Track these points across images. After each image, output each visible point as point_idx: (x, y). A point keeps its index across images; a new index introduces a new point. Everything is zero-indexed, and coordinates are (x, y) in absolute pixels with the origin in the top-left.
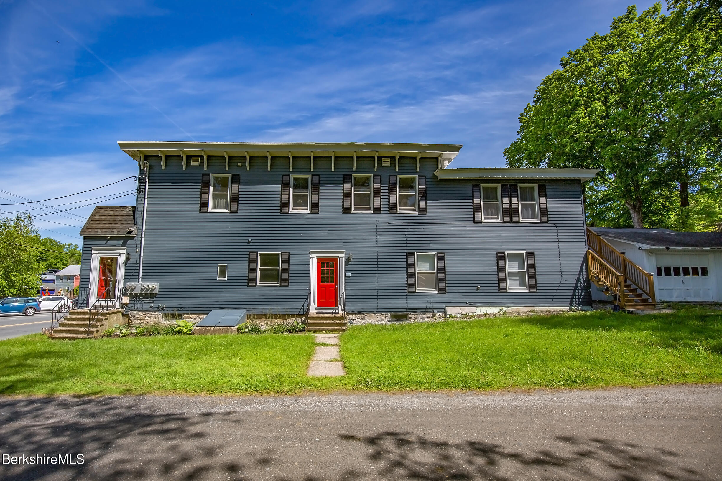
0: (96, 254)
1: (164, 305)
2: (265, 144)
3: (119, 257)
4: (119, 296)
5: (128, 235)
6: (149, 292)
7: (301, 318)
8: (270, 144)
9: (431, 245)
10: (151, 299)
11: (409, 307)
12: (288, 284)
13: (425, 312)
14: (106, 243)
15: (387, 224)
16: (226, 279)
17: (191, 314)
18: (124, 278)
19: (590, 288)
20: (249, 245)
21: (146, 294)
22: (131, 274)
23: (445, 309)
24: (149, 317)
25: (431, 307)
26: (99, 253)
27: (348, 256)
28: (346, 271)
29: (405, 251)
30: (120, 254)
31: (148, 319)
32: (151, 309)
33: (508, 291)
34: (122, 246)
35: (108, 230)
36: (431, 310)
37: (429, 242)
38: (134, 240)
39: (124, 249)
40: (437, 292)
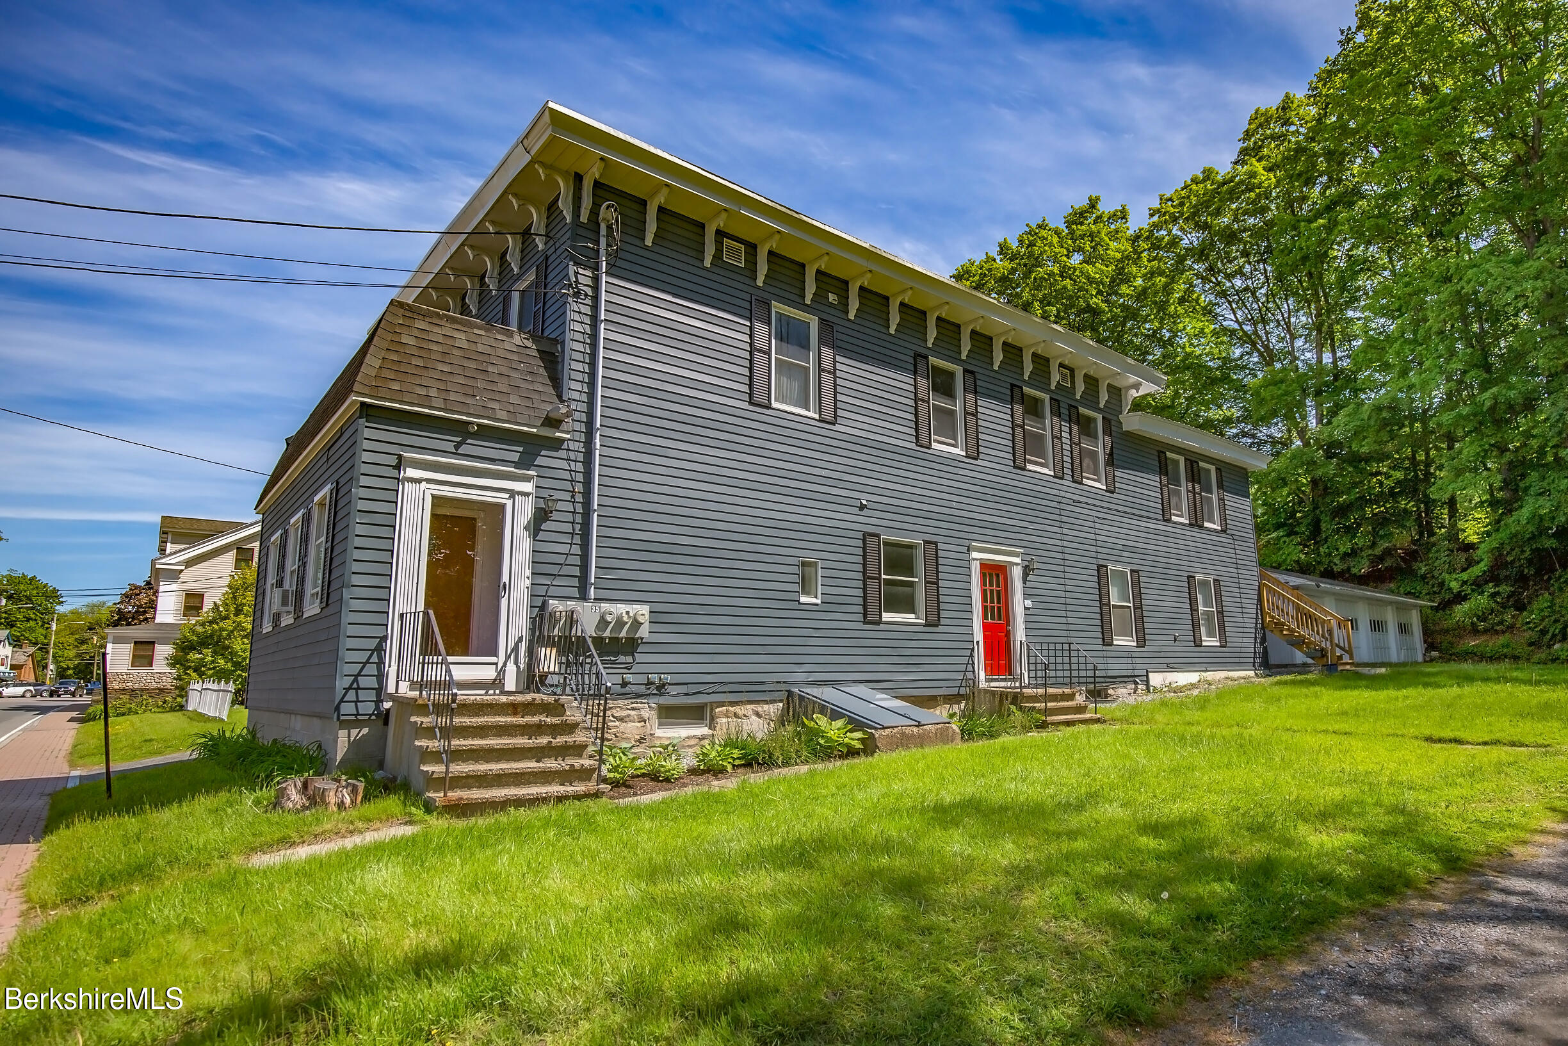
0: (418, 481)
1: (669, 678)
2: (917, 268)
3: (509, 503)
4: (511, 645)
5: (547, 432)
6: (623, 634)
7: (959, 703)
8: (925, 272)
9: (1125, 554)
10: (622, 659)
11: (1110, 673)
12: (939, 620)
13: (1126, 682)
14: (457, 447)
15: (1071, 502)
16: (818, 601)
17: (733, 703)
18: (528, 582)
19: (1265, 641)
20: (861, 513)
21: (615, 640)
22: (554, 570)
23: (1147, 676)
24: (621, 719)
25: (1130, 673)
26: (428, 481)
27: (1027, 563)
28: (1027, 595)
29: (1094, 561)
30: (513, 494)
31: (617, 723)
32: (627, 690)
33: (1204, 644)
34: (517, 465)
35: (469, 401)
36: (1131, 679)
37: (1120, 547)
38: (562, 454)
39: (527, 479)
40: (1135, 644)
